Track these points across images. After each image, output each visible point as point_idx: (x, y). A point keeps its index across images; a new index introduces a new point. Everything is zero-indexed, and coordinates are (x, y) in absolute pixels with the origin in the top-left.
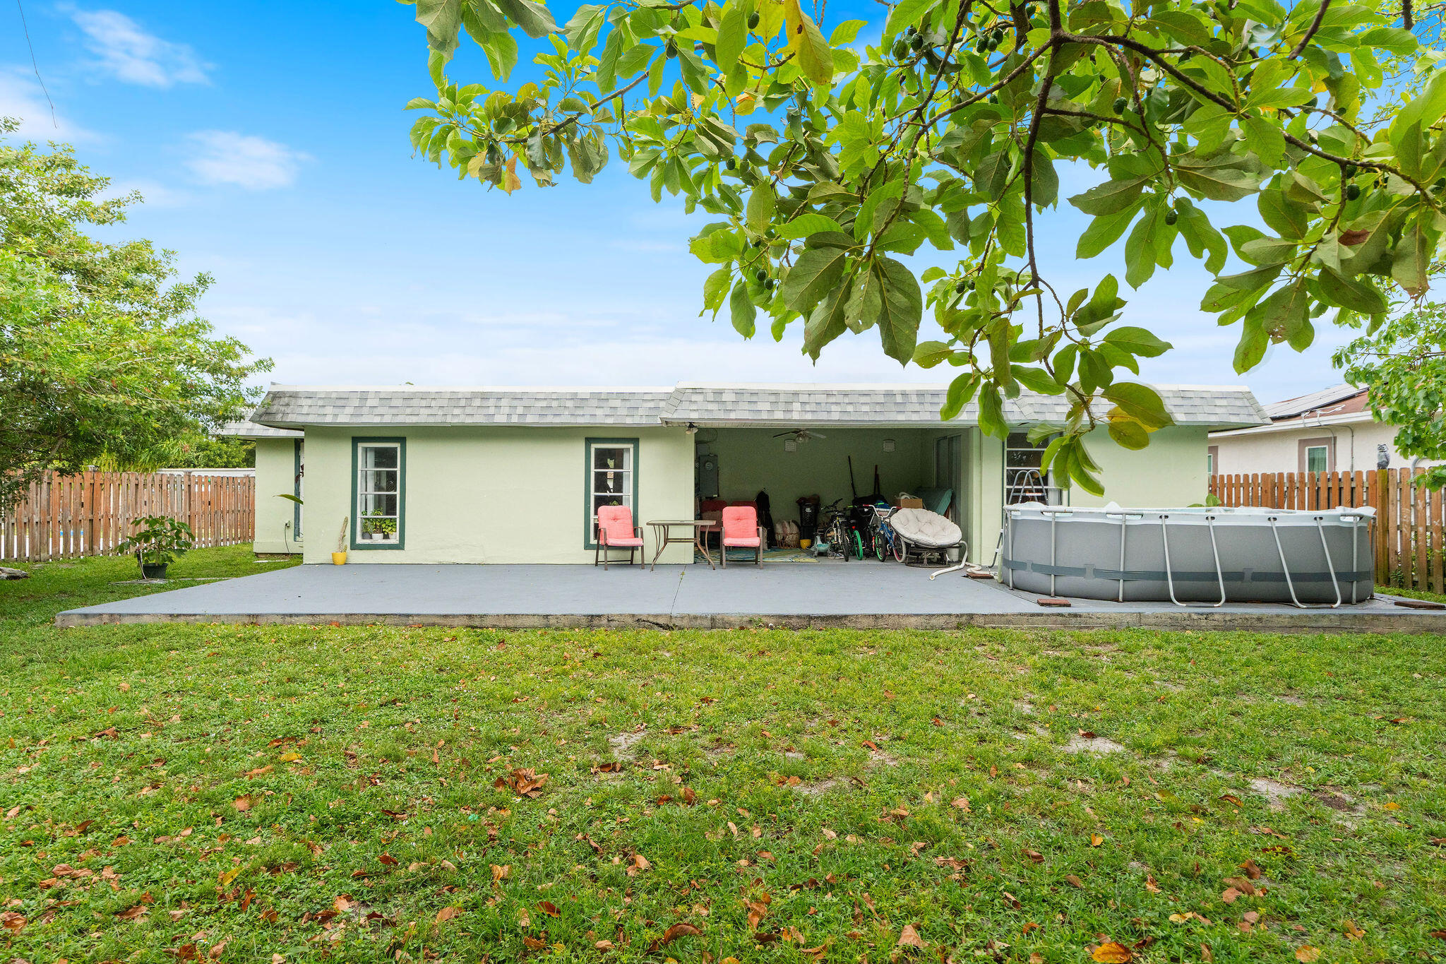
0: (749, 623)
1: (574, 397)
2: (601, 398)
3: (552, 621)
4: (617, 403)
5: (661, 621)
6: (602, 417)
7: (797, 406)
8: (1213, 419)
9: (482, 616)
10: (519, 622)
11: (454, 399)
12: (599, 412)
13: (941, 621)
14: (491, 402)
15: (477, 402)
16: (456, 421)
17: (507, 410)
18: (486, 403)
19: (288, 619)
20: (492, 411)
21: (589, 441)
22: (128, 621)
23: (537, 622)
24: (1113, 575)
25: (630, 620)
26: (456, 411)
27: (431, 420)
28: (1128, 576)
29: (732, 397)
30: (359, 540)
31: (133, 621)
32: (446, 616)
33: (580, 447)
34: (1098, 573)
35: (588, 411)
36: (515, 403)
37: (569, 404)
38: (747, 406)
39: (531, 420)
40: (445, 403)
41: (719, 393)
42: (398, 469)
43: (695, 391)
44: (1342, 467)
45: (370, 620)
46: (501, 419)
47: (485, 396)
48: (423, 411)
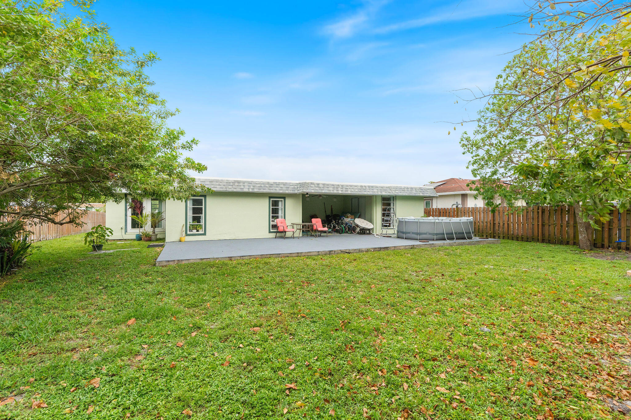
0: (368, 251)
1: (268, 183)
2: (278, 184)
3: (320, 253)
4: (282, 186)
5: (347, 251)
6: (278, 190)
7: (339, 189)
8: (428, 195)
9: (301, 253)
10: (311, 254)
11: (228, 183)
12: (277, 189)
13: (408, 247)
14: (241, 184)
15: (236, 184)
16: (230, 190)
17: (247, 187)
18: (239, 184)
19: (242, 258)
20: (242, 187)
21: (270, 198)
22: (184, 262)
23: (316, 254)
24: (433, 234)
25: (340, 252)
26: (230, 187)
27: (221, 190)
28: (437, 234)
29: (322, 186)
30: (188, 233)
31: (187, 262)
32: (291, 253)
33: (267, 200)
34: (430, 234)
35: (273, 188)
36: (250, 185)
37: (267, 185)
38: (327, 189)
39: (256, 190)
40: (225, 184)
41: (318, 184)
42: (203, 207)
43: (312, 183)
44: (434, 207)
45: (268, 256)
46: (246, 190)
47: (239, 182)
48: (217, 186)
